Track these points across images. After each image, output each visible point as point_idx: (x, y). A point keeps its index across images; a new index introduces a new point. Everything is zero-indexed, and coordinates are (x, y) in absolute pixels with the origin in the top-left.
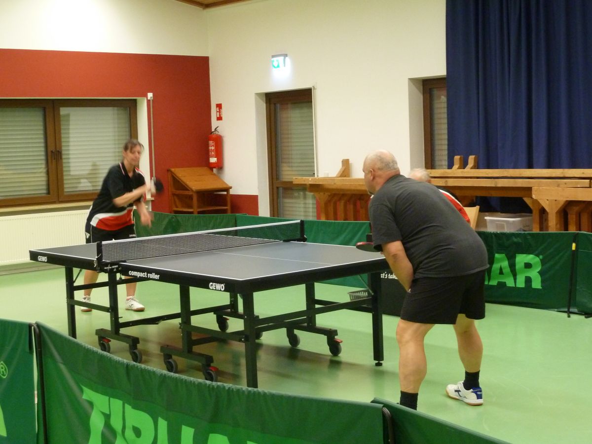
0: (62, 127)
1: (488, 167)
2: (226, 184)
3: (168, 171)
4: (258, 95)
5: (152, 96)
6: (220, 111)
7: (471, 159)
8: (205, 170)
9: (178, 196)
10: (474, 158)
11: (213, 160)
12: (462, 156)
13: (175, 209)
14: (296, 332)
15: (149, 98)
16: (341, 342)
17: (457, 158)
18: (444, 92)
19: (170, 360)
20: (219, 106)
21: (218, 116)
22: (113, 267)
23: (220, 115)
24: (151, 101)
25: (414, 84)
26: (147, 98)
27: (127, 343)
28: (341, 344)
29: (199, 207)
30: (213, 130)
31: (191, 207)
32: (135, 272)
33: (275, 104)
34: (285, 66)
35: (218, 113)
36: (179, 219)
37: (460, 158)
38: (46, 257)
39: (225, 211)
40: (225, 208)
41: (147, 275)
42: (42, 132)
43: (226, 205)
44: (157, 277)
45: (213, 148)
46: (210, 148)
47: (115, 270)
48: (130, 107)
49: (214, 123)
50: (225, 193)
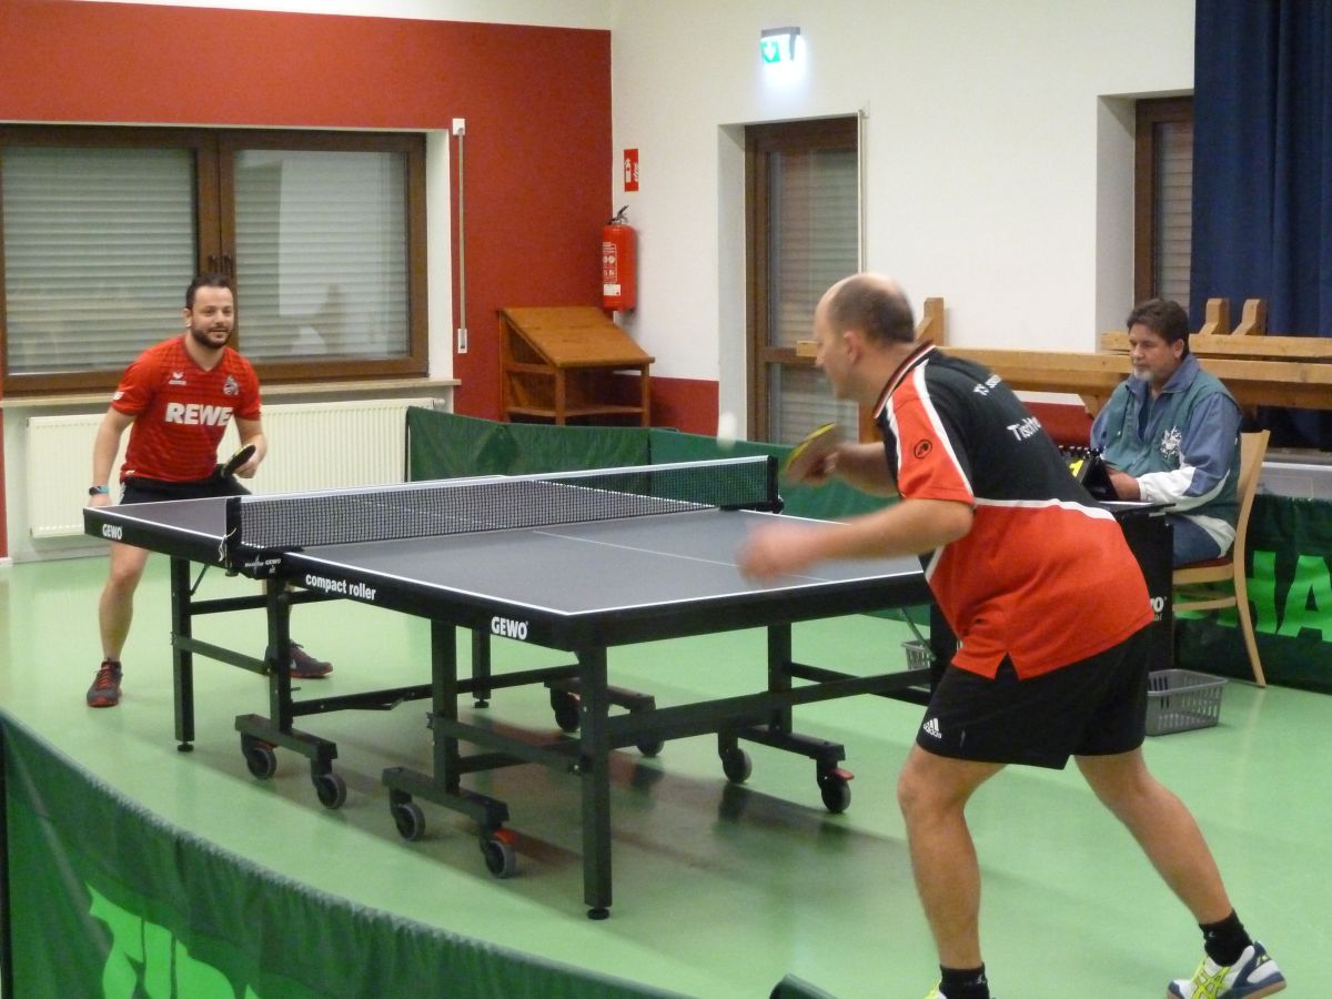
0: (238, 198)
1: (1293, 329)
2: (642, 352)
3: (499, 313)
4: (728, 129)
5: (463, 126)
6: (633, 168)
7: (1251, 308)
8: (589, 314)
9: (522, 376)
10: (1259, 306)
11: (612, 290)
12: (1227, 300)
13: (514, 409)
14: (744, 745)
15: (455, 132)
16: (852, 778)
17: (1213, 304)
18: (1189, 137)
19: (406, 807)
20: (632, 155)
21: (629, 180)
22: (268, 562)
23: (633, 178)
24: (461, 139)
25: (1113, 112)
26: (451, 131)
27: (307, 756)
28: (849, 782)
29: (568, 407)
30: (615, 215)
31: (550, 404)
32: (320, 579)
33: (768, 154)
34: (792, 57)
35: (628, 173)
36: (516, 436)
37: (1222, 306)
38: (120, 529)
39: (634, 420)
40: (637, 410)
41: (347, 588)
42: (188, 209)
43: (639, 404)
44: (370, 594)
45: (612, 260)
46: (605, 259)
47: (272, 571)
48: (410, 153)
49: (619, 197)
50: (638, 373)
